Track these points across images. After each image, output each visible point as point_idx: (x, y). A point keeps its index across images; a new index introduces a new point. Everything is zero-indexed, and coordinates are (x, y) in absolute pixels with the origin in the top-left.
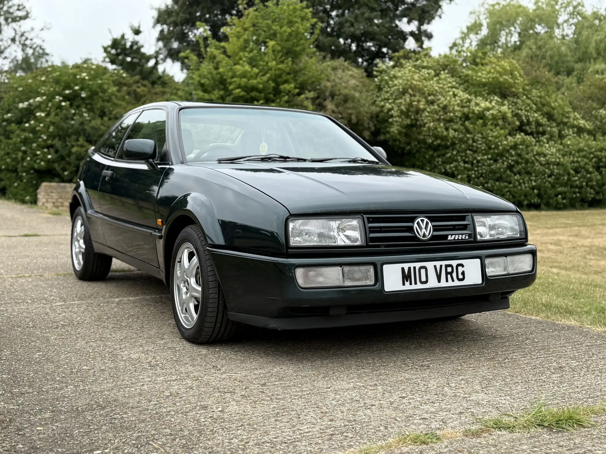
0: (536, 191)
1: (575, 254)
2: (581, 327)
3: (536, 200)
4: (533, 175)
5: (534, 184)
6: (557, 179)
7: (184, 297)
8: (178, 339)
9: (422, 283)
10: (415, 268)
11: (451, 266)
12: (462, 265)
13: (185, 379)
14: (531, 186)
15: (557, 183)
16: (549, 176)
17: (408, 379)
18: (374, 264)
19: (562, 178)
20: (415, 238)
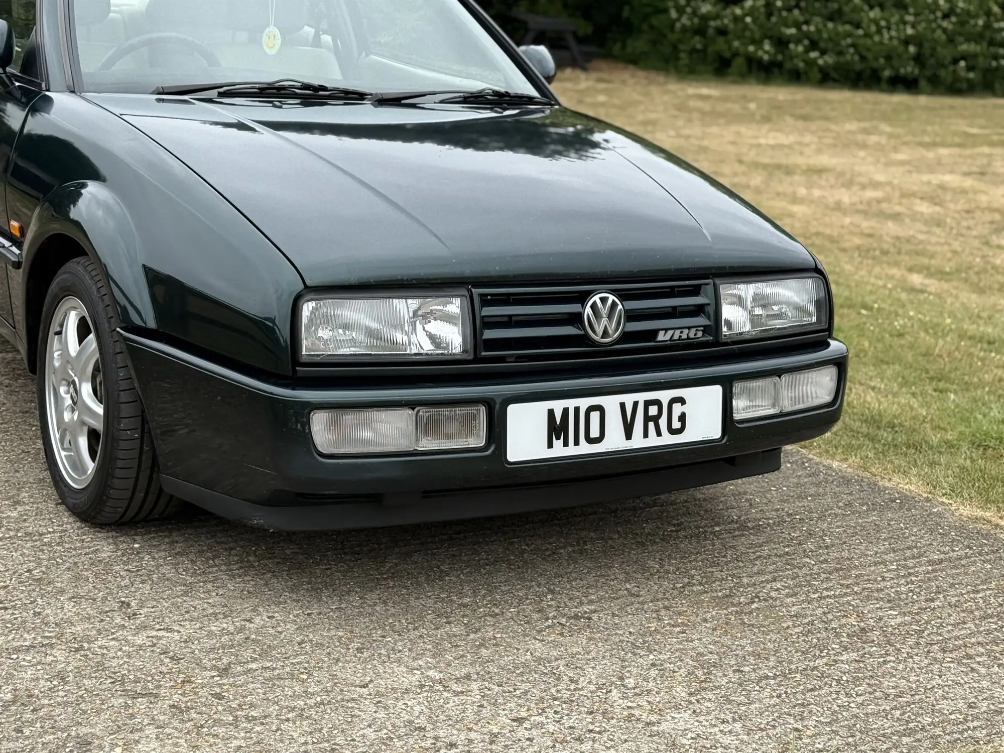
0: (912, 49)
1: (969, 228)
2: (928, 500)
3: (909, 69)
4: (911, 10)
5: (910, 31)
6: (962, 23)
7: (67, 416)
8: (51, 506)
9: (590, 440)
10: (577, 409)
11: (658, 403)
12: (682, 401)
13: (52, 646)
14: (902, 36)
15: (961, 34)
16: (946, 16)
17: (539, 660)
18: (488, 403)
19: (972, 22)
20: (584, 340)
